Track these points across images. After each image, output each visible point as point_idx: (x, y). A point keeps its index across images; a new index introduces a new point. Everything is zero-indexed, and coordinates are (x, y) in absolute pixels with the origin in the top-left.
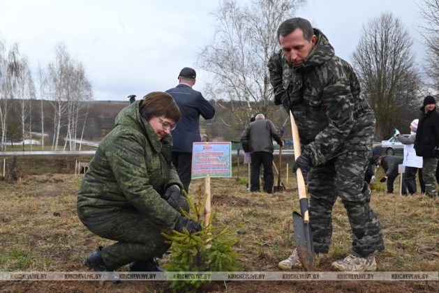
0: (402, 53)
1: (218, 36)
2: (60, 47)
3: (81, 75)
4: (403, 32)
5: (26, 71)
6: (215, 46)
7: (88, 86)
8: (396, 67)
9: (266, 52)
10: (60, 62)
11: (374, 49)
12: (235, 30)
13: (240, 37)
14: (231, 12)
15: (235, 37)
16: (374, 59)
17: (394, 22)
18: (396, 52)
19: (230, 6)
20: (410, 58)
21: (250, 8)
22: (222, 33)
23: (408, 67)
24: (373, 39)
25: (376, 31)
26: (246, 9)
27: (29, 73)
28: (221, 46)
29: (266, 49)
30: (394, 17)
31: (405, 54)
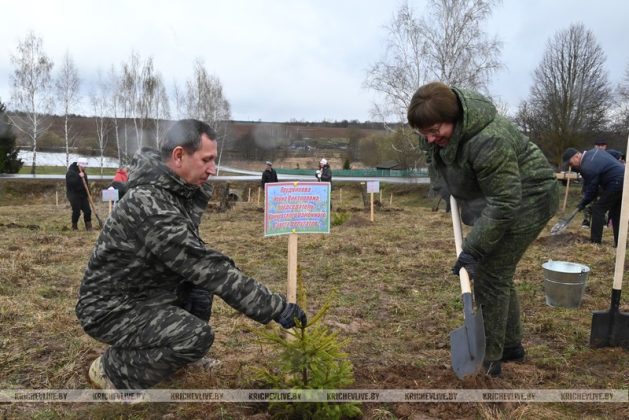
0: (592, 70)
1: (390, 53)
2: (197, 62)
3: (219, 93)
4: (595, 47)
5: (160, 89)
6: (386, 62)
7: (226, 105)
8: (585, 87)
9: (443, 69)
10: (199, 79)
11: (560, 66)
12: (410, 45)
13: (417, 53)
14: (406, 24)
15: (410, 52)
16: (560, 77)
17: (585, 34)
18: (584, 70)
19: (405, 17)
20: (602, 75)
21: (426, 20)
22: (395, 48)
23: (599, 87)
24: (560, 54)
25: (563, 45)
26: (422, 21)
27: (163, 91)
28: (393, 63)
29: (443, 66)
30: (586, 29)
31: (596, 71)
